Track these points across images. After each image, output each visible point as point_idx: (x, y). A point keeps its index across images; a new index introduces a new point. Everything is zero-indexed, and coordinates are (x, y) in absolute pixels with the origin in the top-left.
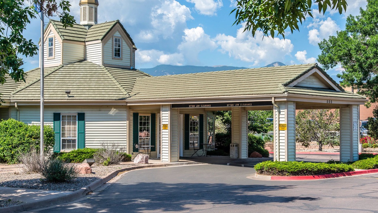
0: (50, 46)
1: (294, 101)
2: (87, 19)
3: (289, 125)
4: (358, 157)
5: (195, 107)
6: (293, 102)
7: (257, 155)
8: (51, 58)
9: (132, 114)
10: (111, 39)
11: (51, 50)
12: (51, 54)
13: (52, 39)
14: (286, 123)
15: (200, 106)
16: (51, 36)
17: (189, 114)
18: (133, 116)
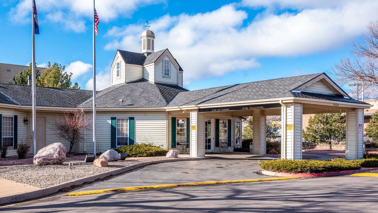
0: (117, 69)
1: (301, 103)
2: (146, 49)
3: (296, 125)
4: (363, 155)
5: (217, 111)
6: (300, 105)
7: (274, 152)
8: (118, 77)
9: (171, 118)
10: (162, 62)
11: (118, 72)
12: (118, 75)
13: (119, 63)
14: (293, 123)
15: (221, 110)
16: (118, 61)
17: (219, 119)
18: (171, 119)
